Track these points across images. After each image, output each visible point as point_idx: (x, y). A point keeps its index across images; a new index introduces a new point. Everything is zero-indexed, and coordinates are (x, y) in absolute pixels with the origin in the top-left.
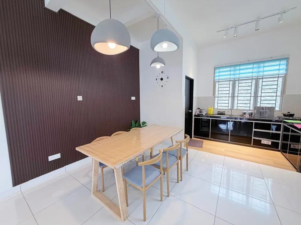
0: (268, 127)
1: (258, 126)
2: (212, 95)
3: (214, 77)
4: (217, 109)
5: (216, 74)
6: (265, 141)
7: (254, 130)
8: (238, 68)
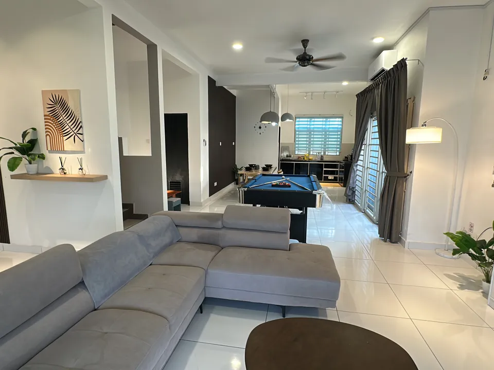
0: (335, 166)
1: (327, 166)
2: (293, 142)
3: (295, 125)
4: (298, 154)
5: (297, 123)
6: (330, 177)
7: (324, 169)
8: (313, 120)
